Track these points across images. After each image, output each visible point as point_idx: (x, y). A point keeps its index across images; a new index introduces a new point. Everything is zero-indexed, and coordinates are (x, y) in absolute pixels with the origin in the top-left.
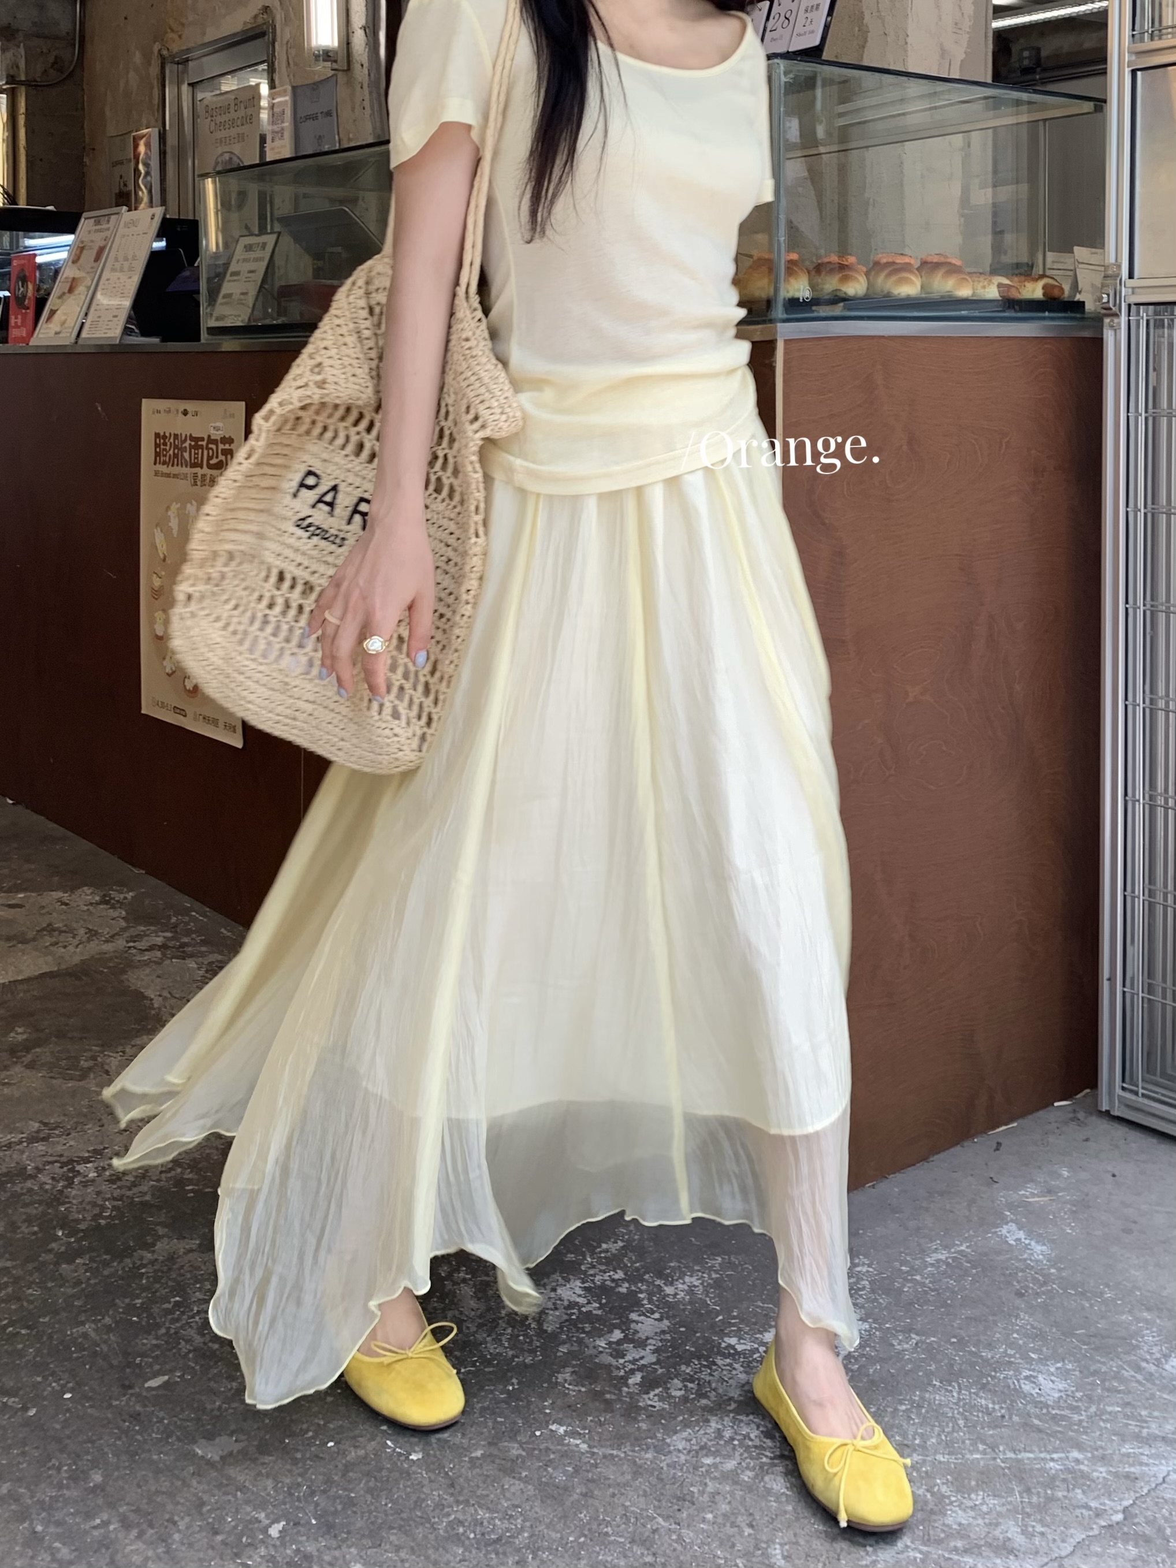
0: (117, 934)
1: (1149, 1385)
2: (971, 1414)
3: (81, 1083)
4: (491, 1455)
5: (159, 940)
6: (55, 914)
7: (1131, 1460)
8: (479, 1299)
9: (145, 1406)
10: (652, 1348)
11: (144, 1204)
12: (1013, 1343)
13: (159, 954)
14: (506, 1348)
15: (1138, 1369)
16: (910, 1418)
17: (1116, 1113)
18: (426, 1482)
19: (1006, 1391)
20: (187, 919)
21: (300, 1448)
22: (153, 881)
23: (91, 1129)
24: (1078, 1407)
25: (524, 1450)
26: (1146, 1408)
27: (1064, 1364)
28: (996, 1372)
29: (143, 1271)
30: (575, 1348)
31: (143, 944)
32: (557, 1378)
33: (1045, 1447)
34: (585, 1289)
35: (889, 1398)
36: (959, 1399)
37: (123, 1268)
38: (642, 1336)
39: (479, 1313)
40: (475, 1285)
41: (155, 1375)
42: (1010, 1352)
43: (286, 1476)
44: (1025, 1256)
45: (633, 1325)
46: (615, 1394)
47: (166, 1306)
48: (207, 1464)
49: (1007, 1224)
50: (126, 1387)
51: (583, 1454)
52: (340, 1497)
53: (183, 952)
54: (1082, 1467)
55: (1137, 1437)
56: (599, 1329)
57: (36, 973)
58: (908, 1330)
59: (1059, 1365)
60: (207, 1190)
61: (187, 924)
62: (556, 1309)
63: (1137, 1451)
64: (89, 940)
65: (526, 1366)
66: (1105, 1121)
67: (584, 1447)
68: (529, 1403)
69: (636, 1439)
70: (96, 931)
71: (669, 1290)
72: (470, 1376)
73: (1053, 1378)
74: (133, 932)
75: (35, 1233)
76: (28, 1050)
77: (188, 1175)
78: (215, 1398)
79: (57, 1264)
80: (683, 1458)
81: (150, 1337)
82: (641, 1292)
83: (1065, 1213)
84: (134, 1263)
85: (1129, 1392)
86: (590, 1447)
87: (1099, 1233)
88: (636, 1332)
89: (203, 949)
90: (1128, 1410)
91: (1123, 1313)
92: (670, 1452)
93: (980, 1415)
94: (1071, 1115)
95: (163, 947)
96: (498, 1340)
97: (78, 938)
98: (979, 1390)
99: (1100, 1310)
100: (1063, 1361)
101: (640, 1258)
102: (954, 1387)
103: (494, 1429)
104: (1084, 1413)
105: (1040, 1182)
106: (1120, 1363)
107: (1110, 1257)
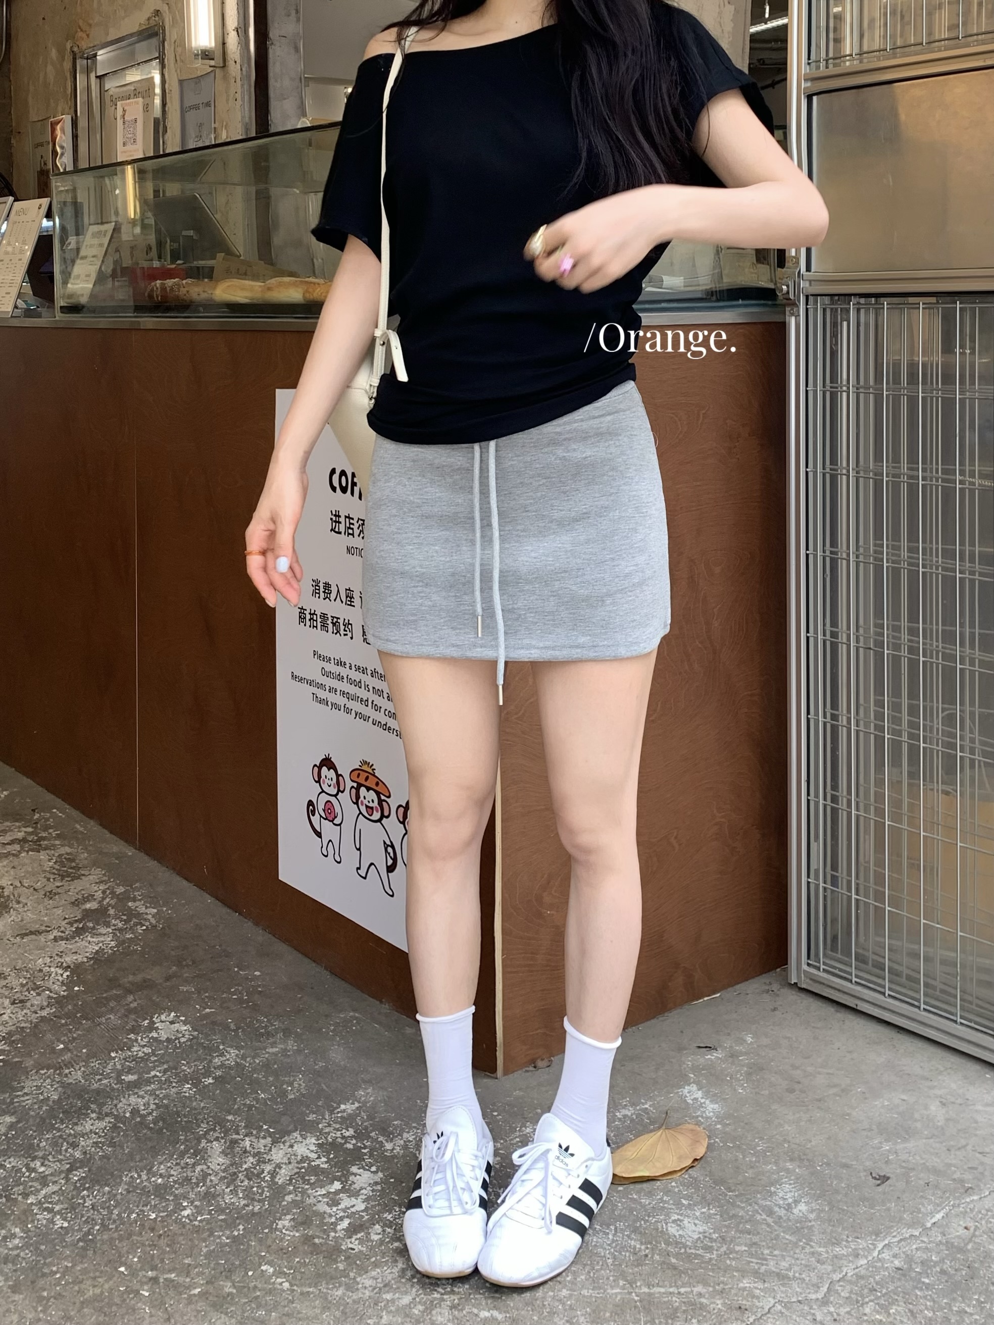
1: (776, 1228)
2: (620, 1253)
4: (207, 1293)
5: (20, 835)
7: (745, 1293)
8: (226, 1155)
10: (364, 1197)
12: (670, 1191)
13: (17, 847)
14: (240, 1198)
15: (771, 1213)
17: (804, 986)
18: (147, 1316)
19: (654, 1233)
20: (48, 815)
21: (48, 1287)
22: (26, 781)
24: (712, 1247)
25: (235, 1287)
26: (769, 1248)
27: (709, 1209)
28: (649, 1217)
30: (298, 1198)
31: (6, 839)
32: (277, 1224)
33: (675, 1283)
34: (320, 1146)
36: (613, 1241)
38: (356, 1187)
39: (223, 1167)
40: (225, 1142)
42: (665, 1198)
43: (30, 1312)
44: (699, 1113)
45: (352, 1178)
46: (323, 1239)
49: (689, 1085)
51: (284, 1291)
53: (40, 845)
54: (703, 1300)
55: (756, 1274)
56: (322, 1180)
59: (704, 1210)
60: (17, 1060)
61: (47, 820)
62: (290, 1163)
63: (751, 1286)
65: (253, 1214)
66: (794, 993)
67: (286, 1285)
68: (249, 1246)
69: (332, 1278)
71: (389, 1146)
72: (204, 1223)
73: (697, 1222)
74: (1, 827)
80: (367, 1293)
82: (365, 1147)
83: (741, 1075)
85: (758, 1233)
86: (291, 1285)
87: (766, 1092)
88: (354, 1183)
89: (57, 842)
90: (753, 1249)
91: (770, 1163)
92: (357, 1289)
93: (627, 1254)
94: (767, 988)
95: (24, 840)
96: (234, 1192)
98: (633, 1232)
99: (750, 1161)
100: (709, 1206)
101: (371, 1117)
102: (611, 1230)
103: (214, 1269)
104: (715, 1252)
105: (726, 1047)
106: (756, 1207)
107: (770, 1114)
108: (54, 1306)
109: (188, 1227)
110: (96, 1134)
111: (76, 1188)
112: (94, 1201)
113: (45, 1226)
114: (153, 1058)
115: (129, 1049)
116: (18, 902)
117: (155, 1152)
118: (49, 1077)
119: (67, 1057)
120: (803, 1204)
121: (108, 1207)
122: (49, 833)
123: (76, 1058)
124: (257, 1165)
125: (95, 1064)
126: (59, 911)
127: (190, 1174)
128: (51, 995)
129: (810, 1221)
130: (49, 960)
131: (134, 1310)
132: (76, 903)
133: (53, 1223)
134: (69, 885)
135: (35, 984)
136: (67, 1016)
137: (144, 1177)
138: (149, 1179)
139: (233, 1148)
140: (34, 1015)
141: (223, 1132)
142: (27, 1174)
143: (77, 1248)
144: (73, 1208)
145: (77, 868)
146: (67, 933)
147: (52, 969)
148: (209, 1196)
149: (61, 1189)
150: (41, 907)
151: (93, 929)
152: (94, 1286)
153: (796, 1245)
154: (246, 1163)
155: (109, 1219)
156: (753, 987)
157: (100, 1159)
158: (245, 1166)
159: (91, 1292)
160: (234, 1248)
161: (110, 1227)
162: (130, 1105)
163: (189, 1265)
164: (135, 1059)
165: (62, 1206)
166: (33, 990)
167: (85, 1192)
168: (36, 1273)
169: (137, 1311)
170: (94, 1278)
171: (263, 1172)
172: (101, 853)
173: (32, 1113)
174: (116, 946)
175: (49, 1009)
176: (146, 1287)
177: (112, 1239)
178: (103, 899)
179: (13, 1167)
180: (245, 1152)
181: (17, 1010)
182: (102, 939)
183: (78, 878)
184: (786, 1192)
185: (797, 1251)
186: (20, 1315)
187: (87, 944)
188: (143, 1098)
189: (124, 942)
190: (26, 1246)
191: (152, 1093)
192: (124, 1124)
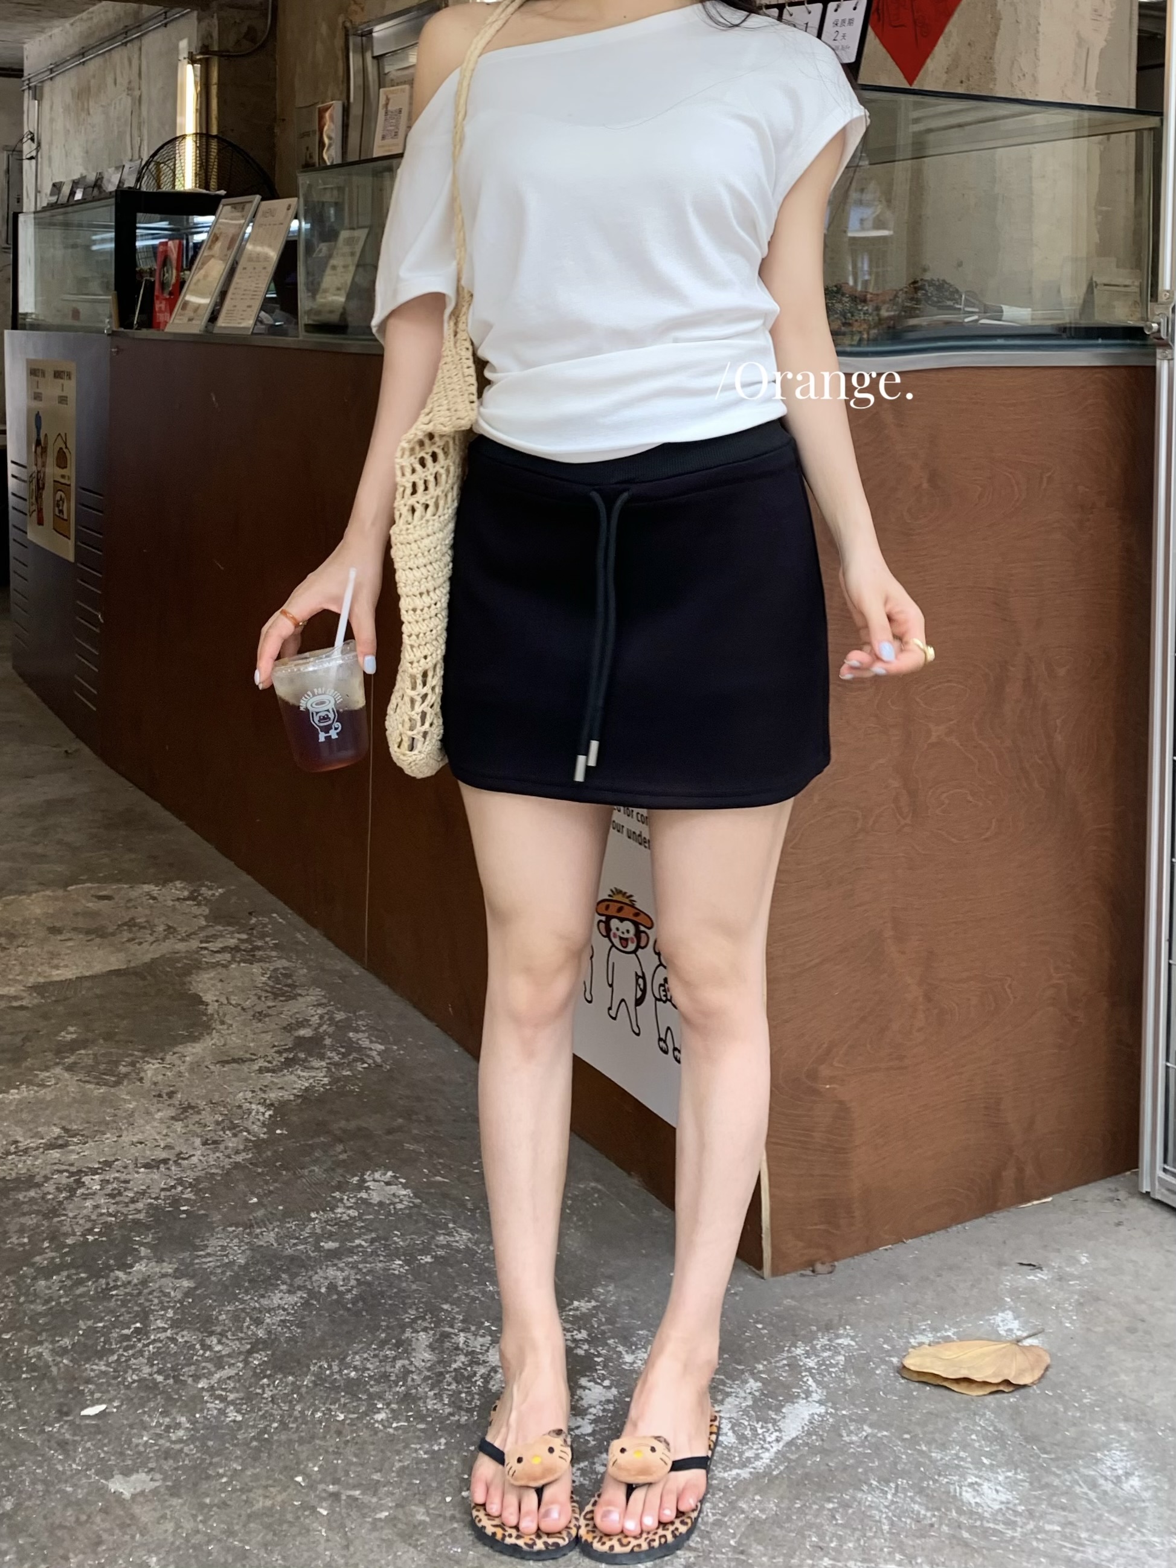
0: (194, 933)
1: (1100, 1505)
2: (900, 1519)
3: (113, 1090)
4: (395, 1518)
5: (232, 942)
6: (140, 909)
8: (433, 1350)
9: (74, 1435)
10: (592, 1417)
11: (136, 1222)
12: (969, 1445)
13: (227, 956)
14: (445, 1404)
15: (1093, 1485)
16: (834, 1517)
17: (1158, 1197)
18: (322, 1541)
19: (944, 1497)
20: (267, 920)
21: (212, 1493)
22: (247, 878)
23: (109, 1137)
24: (1015, 1522)
25: (428, 1514)
26: (1088, 1530)
27: (1016, 1473)
28: (939, 1475)
29: (114, 1293)
31: (214, 946)
35: (819, 1495)
36: (893, 1502)
37: (96, 1288)
38: (584, 1403)
39: (429, 1365)
40: (434, 1335)
41: (93, 1404)
42: (962, 1454)
43: (189, 1521)
45: (579, 1392)
47: (126, 1332)
48: (117, 1501)
49: (1003, 1311)
50: (62, 1413)
52: (235, 1546)
53: (254, 956)
57: (104, 970)
58: (861, 1420)
59: (1009, 1474)
60: (202, 1212)
61: (265, 926)
64: (166, 938)
65: (459, 1425)
66: (1145, 1204)
68: (451, 1465)
70: (175, 929)
71: (628, 1358)
72: (400, 1432)
73: (999, 1488)
74: (210, 931)
75: (24, 1245)
76: (73, 1051)
77: (189, 1195)
78: (145, 1433)
79: (34, 1279)
81: (102, 1363)
82: (599, 1355)
83: (1070, 1305)
84: (108, 1284)
85: (1076, 1511)
87: (1101, 1329)
88: (581, 1398)
89: (274, 954)
90: (1068, 1530)
91: (1099, 1421)
93: (909, 1521)
94: (1111, 1195)
95: (237, 949)
96: (438, 1397)
97: (155, 935)
98: (916, 1493)
99: (1073, 1417)
100: (1016, 1469)
101: (610, 1321)
102: (890, 1488)
103: (406, 1490)
104: (1019, 1529)
105: (1054, 1268)
106: (1077, 1477)
107: (1102, 1358)
108: (216, 1517)
109: (380, 1435)
110: (284, 1309)
111: (255, 1374)
112: (275, 1392)
113: (215, 1418)
114: (359, 1224)
115: (332, 1210)
116: (223, 1023)
117: (351, 1337)
118: (236, 1236)
119: (260, 1213)
120: (1137, 1479)
121: (291, 1402)
122: (266, 943)
123: (270, 1216)
124: (469, 1365)
125: (292, 1225)
126: (268, 1037)
127: (389, 1369)
128: (250, 1137)
129: (1144, 1501)
130: (249, 1095)
131: (308, 1531)
132: (288, 1029)
133: (226, 1415)
134: (283, 1006)
135: (232, 1122)
136: (266, 1163)
137: (336, 1369)
138: (340, 1371)
139: (443, 1342)
140: (227, 1160)
141: (434, 1322)
142: (201, 1352)
143: (251, 1448)
144: (249, 1398)
145: (293, 986)
146: (275, 1063)
147: (254, 1106)
148: (408, 1399)
149: (237, 1374)
150: (248, 1030)
151: (305, 1060)
152: (266, 1497)
153: (1122, 1530)
154: (455, 1361)
155: (290, 1416)
156: (1094, 1192)
157: (286, 1342)
158: (454, 1366)
159: (261, 1504)
160: (433, 1466)
161: (291, 1425)
162: (326, 1278)
163: (378, 1481)
164: (337, 1222)
165: (237, 1395)
166: (229, 1129)
167: (265, 1381)
168: (200, 1473)
169: (311, 1533)
170: (266, 1487)
171: (475, 1374)
172: (323, 970)
173: (213, 1278)
174: (330, 1084)
175: (244, 1154)
176: (324, 1504)
177: (290, 1441)
178: (320, 1025)
179: (186, 1342)
180: (457, 1348)
181: (209, 1152)
182: (314, 1074)
183: (294, 997)
184: (1116, 1460)
185: (1124, 1539)
186: (176, 1524)
187: (296, 1079)
188: (342, 1270)
189: (338, 1080)
190: (192, 1439)
191: (354, 1266)
192: (319, 1302)
